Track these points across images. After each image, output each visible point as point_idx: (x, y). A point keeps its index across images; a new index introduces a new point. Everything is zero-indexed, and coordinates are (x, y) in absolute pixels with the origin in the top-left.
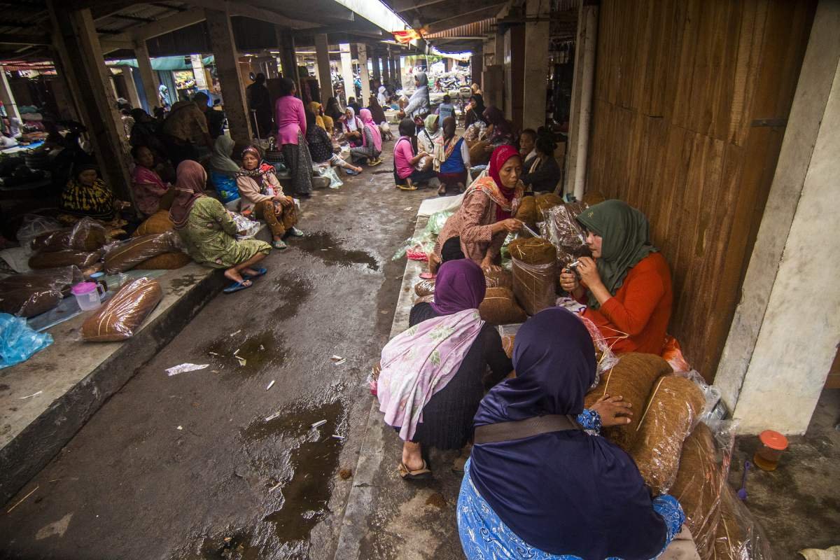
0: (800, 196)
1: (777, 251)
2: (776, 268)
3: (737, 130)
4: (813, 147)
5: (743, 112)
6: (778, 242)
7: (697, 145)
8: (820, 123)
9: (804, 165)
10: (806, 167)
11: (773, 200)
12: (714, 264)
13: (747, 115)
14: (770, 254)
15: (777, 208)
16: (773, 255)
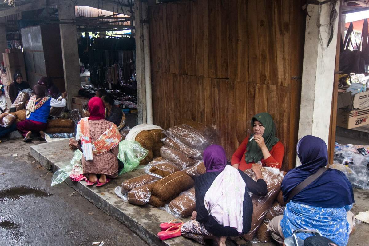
0: (314, 101)
1: (310, 120)
2: (311, 126)
3: (283, 81)
4: (315, 84)
5: (285, 74)
6: (310, 117)
7: (258, 89)
8: (316, 77)
9: (313, 91)
10: (314, 91)
11: (303, 104)
12: (283, 132)
13: (287, 75)
14: (307, 122)
15: (306, 106)
16: (309, 122)
